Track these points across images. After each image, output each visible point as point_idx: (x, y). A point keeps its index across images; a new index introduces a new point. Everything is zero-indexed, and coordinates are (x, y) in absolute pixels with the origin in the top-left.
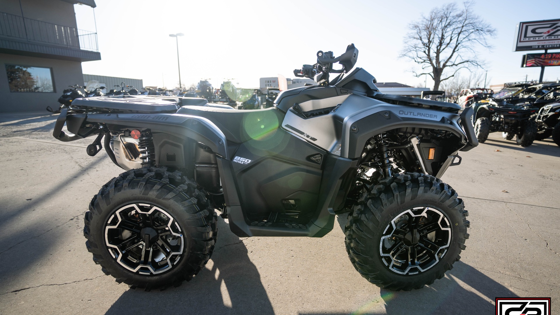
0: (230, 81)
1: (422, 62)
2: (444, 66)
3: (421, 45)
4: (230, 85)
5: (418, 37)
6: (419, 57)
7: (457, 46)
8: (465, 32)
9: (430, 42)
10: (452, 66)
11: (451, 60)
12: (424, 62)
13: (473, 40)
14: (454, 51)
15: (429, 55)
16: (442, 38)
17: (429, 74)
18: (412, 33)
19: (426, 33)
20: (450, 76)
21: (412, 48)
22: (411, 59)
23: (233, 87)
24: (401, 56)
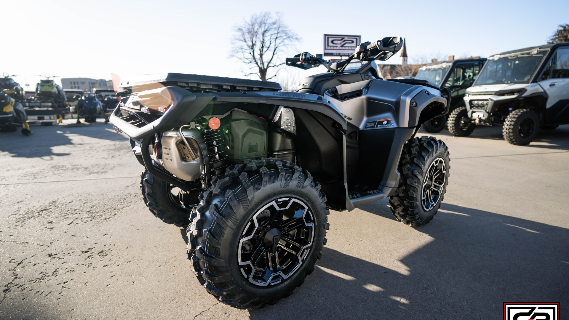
0: (50, 79)
1: (249, 63)
2: (268, 67)
3: (246, 47)
4: (52, 84)
5: (242, 39)
6: (246, 58)
7: (275, 50)
8: (280, 38)
9: (253, 45)
10: (274, 66)
11: (272, 61)
12: (250, 62)
13: (287, 46)
14: (274, 54)
15: (254, 56)
16: (263, 42)
17: (256, 74)
18: (237, 35)
19: (249, 37)
20: (273, 76)
21: (239, 49)
22: (238, 59)
23: (58, 87)
24: (230, 56)
